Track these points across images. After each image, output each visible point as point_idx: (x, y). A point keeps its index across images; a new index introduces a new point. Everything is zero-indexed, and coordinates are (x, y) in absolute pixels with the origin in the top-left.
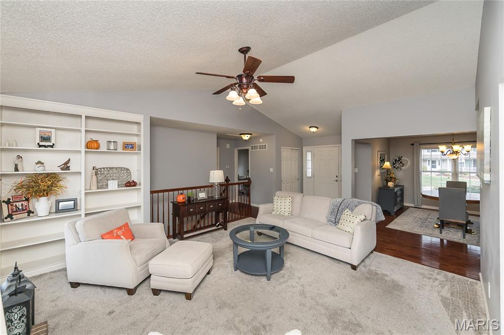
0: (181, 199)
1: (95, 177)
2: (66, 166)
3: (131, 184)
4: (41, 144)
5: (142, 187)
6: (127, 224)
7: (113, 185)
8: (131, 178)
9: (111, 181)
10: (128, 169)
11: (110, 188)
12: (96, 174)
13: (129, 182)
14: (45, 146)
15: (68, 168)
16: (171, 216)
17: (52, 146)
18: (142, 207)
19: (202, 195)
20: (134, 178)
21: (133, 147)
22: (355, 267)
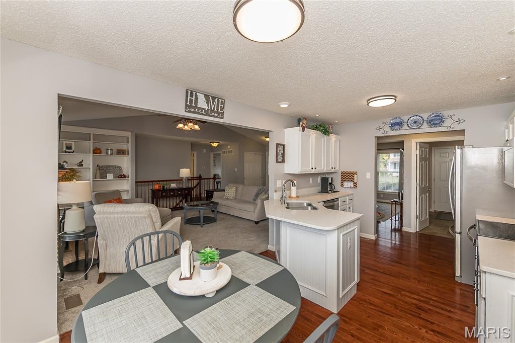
0: (157, 187)
1: (98, 171)
2: (81, 164)
3: (122, 176)
4: (67, 151)
5: (130, 178)
6: (119, 198)
7: (110, 176)
8: (122, 173)
9: (109, 174)
10: (120, 167)
11: (108, 178)
12: (99, 170)
13: (121, 175)
14: (69, 152)
15: (82, 165)
16: (150, 199)
17: (73, 152)
18: (130, 192)
19: (173, 185)
20: (125, 172)
21: (123, 153)
22: (257, 223)
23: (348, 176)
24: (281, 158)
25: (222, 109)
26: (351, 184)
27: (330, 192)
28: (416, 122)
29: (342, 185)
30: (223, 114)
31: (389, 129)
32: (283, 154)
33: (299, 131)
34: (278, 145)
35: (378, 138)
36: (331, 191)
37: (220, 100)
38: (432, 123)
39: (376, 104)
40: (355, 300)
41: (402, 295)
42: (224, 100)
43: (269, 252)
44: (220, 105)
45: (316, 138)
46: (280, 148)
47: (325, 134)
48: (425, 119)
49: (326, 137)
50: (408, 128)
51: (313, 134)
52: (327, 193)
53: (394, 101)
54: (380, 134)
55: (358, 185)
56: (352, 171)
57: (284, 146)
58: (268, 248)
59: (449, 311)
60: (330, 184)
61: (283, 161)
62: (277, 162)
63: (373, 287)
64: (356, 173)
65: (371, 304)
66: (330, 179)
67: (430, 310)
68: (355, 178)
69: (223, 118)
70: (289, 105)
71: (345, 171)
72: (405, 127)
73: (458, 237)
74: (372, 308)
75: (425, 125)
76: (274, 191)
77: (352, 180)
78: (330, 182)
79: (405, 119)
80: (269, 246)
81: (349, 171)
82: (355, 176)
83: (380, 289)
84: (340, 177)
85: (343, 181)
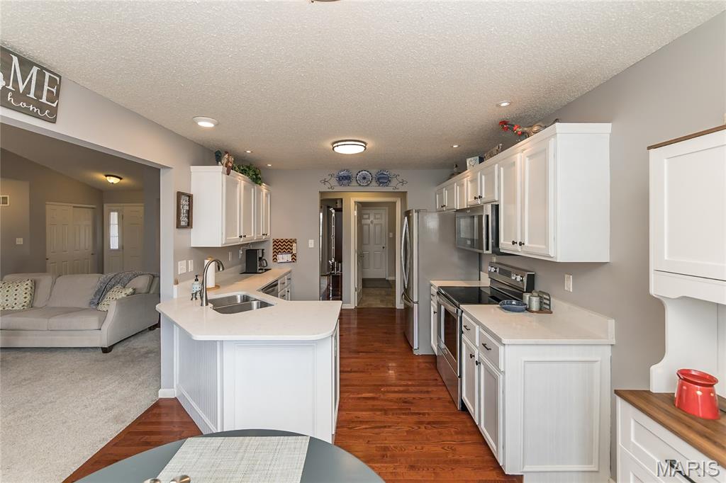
22: (105, 350)
23: (283, 246)
24: (186, 219)
25: (53, 97)
26: (288, 257)
27: (260, 271)
28: (364, 178)
29: (275, 259)
30: (54, 111)
31: (336, 183)
32: (189, 213)
33: (223, 173)
34: (179, 195)
35: (322, 193)
36: (262, 269)
37: (47, 74)
38: (381, 181)
39: (343, 150)
40: (342, 427)
41: (384, 393)
42: (60, 77)
43: (161, 404)
44: (46, 87)
45: (245, 187)
46: (184, 202)
47: (257, 183)
48: (374, 176)
49: (256, 186)
50: (356, 184)
51: (241, 180)
52: (256, 273)
53: (363, 149)
54: (325, 188)
55: (297, 258)
56: (289, 238)
57: (190, 197)
58: (160, 396)
59: (428, 392)
60: (260, 258)
61: (188, 225)
62: (179, 226)
63: (351, 396)
64: (295, 241)
65: (361, 422)
66: (261, 251)
67: (414, 398)
68: (294, 248)
69: (54, 121)
70: (216, 125)
71: (280, 238)
72: (354, 183)
73: (416, 305)
74: (366, 428)
75: (374, 183)
76: (172, 281)
77: (289, 251)
78: (261, 256)
79: (354, 173)
80: (160, 391)
81: (284, 238)
82: (294, 245)
83: (360, 396)
84: (272, 248)
85: (276, 253)
